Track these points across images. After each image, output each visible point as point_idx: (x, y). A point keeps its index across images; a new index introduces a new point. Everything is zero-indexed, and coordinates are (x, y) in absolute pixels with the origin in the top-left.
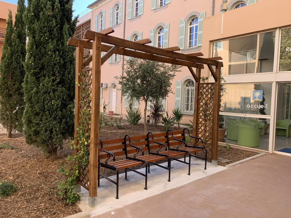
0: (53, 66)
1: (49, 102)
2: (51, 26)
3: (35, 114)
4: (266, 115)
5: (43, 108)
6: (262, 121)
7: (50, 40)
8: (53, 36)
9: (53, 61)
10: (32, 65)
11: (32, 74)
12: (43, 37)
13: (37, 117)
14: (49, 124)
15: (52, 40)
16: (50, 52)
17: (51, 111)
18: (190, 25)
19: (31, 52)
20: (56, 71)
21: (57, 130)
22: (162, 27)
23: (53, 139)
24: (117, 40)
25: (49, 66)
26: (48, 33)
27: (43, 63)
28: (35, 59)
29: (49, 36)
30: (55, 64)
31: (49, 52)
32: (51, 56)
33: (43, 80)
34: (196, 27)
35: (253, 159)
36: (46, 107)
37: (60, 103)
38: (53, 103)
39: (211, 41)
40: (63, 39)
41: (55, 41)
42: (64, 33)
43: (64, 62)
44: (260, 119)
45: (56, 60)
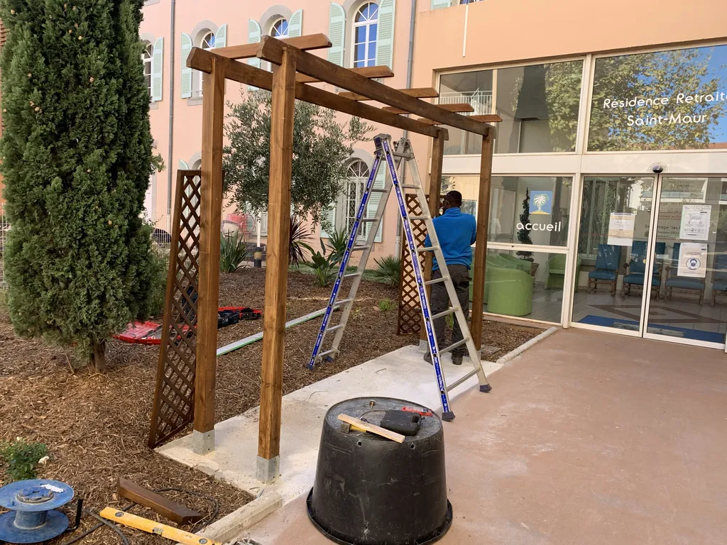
0: (102, 118)
1: (99, 218)
2: (95, 5)
3: (50, 252)
4: (532, 244)
5: (81, 234)
6: (523, 256)
7: (92, 44)
8: (97, 32)
9: (103, 106)
10: (36, 112)
11: (40, 139)
12: (70, 31)
13: (57, 260)
14: (98, 280)
15: (98, 43)
16: (95, 77)
17: (104, 246)
18: (356, 21)
19: (30, 75)
20: (109, 132)
21: (120, 295)
22: (281, 19)
23: (107, 318)
24: (324, 65)
25: (91, 116)
26: (86, 24)
27: (68, 109)
28: (44, 94)
29: (87, 33)
30: (107, 115)
31: (92, 79)
32: (97, 91)
33: (71, 158)
34: (373, 27)
35: (539, 342)
36: (90, 232)
37: (126, 222)
38: (110, 222)
39: (436, 71)
40: (122, 42)
41: (103, 46)
42: (124, 26)
43: (128, 109)
44: (520, 253)
45: (112, 103)
